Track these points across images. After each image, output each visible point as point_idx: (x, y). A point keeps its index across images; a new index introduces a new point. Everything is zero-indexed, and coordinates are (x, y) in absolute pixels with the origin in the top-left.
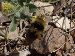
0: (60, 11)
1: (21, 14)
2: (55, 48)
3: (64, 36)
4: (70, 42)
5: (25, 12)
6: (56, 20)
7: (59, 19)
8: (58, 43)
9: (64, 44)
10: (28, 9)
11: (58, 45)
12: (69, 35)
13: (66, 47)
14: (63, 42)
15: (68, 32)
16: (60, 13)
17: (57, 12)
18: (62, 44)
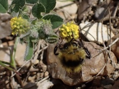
0: (89, 12)
2: (91, 75)
3: (102, 55)
4: (113, 63)
6: (86, 29)
7: (90, 27)
8: (95, 67)
9: (104, 67)
11: (95, 70)
12: (110, 52)
13: (107, 71)
14: (102, 63)
15: (107, 47)
16: (90, 15)
17: (84, 14)
18: (100, 67)
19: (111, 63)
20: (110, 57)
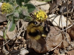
0: (56, 9)
1: (19, 14)
2: (52, 46)
3: (61, 34)
5: (24, 12)
6: (52, 19)
7: (55, 17)
8: (55, 42)
9: (62, 42)
10: (26, 9)
12: (66, 33)
13: (63, 45)
14: (61, 40)
15: (65, 30)
16: (56, 11)
17: (53, 10)
18: (59, 42)
19: (66, 40)
20: (65, 36)
